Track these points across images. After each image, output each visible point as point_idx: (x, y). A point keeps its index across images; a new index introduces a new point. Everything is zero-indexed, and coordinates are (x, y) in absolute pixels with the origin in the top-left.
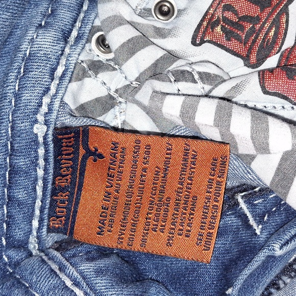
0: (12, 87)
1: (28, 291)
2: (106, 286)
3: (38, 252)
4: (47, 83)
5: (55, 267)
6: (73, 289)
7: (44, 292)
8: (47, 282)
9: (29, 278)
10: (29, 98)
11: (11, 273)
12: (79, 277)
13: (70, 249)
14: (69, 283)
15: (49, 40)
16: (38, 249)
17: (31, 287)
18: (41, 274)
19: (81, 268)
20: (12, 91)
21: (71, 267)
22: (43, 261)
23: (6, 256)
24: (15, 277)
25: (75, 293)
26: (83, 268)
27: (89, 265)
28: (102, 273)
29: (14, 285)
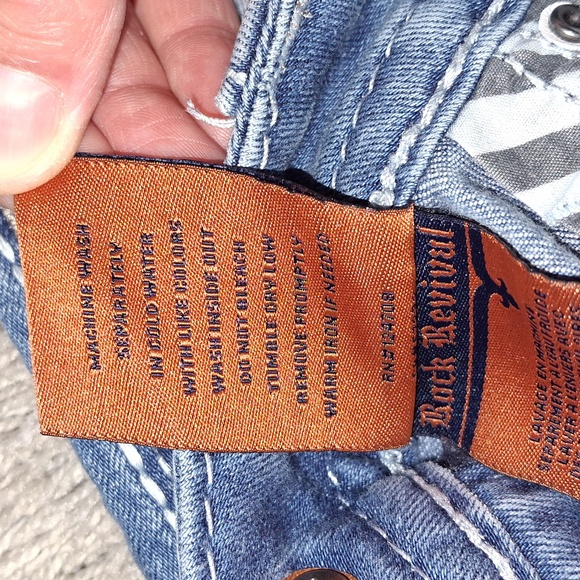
0: (346, 118)
1: (388, 546)
2: (559, 552)
3: (401, 468)
4: (417, 103)
5: (442, 500)
6: (486, 551)
7: (421, 551)
8: (427, 532)
9: (387, 519)
10: (373, 135)
11: (347, 509)
12: (498, 525)
13: (471, 465)
14: (475, 537)
15: (435, 19)
16: (403, 463)
17: (393, 538)
18: (413, 512)
19: (499, 507)
20: (345, 125)
21: (478, 503)
22: (415, 486)
23: (335, 473)
24: (357, 517)
25: (491, 561)
26: (504, 507)
27: (518, 501)
28: (550, 522)
29: (355, 532)
